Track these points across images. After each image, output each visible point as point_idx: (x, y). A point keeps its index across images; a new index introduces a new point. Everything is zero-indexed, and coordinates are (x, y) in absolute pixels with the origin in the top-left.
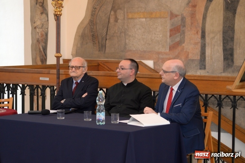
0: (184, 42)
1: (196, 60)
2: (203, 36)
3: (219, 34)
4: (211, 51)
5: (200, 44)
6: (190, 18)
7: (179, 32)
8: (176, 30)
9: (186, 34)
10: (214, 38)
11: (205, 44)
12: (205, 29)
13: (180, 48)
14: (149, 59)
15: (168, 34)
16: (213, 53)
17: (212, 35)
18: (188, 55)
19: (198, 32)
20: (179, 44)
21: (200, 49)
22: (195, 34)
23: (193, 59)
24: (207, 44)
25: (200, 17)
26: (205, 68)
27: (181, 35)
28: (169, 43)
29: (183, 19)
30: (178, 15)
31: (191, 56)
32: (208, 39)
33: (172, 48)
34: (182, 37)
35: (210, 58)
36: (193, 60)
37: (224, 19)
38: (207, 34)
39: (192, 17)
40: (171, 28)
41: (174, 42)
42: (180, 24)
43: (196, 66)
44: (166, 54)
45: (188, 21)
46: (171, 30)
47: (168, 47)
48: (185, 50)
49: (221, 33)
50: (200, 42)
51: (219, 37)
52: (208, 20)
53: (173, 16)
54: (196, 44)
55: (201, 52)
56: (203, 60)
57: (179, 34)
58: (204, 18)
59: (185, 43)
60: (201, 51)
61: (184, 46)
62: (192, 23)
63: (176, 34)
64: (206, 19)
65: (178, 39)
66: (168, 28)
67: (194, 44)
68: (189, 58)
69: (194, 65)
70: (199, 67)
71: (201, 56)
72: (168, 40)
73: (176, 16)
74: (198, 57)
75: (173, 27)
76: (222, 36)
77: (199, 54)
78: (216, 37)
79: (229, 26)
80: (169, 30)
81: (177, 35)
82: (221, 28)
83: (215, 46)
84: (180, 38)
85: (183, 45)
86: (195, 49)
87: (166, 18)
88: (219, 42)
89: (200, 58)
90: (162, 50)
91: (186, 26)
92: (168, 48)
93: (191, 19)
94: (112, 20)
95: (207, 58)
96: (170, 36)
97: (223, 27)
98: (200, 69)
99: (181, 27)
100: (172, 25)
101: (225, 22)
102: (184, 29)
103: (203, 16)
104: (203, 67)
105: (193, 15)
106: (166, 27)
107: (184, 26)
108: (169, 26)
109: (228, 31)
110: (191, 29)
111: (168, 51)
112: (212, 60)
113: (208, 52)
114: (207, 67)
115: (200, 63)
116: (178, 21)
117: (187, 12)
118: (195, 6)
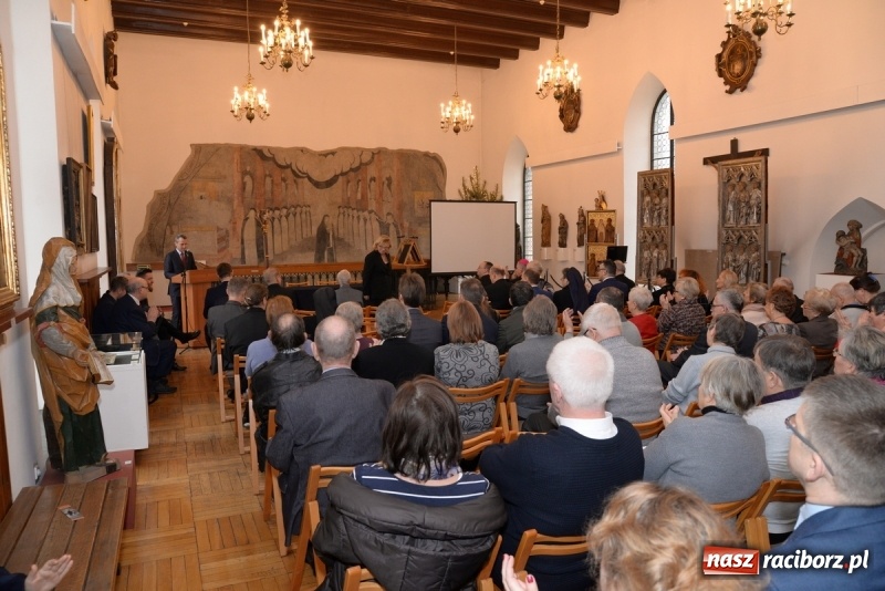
1: (238, 258)
2: (242, 242)
5: (240, 248)
7: (225, 240)
8: (221, 239)
9: (229, 242)
12: (243, 239)
13: (226, 251)
14: (202, 259)
15: (216, 242)
16: (250, 253)
17: (248, 242)
18: (232, 255)
19: (239, 240)
20: (225, 248)
22: (236, 242)
23: (236, 258)
24: (245, 248)
25: (239, 230)
26: (245, 263)
27: (226, 243)
28: (217, 249)
29: (227, 232)
30: (223, 229)
31: (234, 256)
32: (246, 245)
33: (219, 251)
35: (248, 256)
37: (256, 231)
38: (245, 242)
41: (221, 248)
42: (225, 235)
44: (215, 255)
45: (231, 233)
48: (229, 252)
49: (255, 240)
50: (241, 246)
51: (254, 243)
52: (245, 232)
53: (218, 229)
54: (238, 248)
56: (243, 258)
58: (242, 231)
59: (230, 247)
60: (241, 252)
62: (234, 235)
65: (224, 245)
67: (236, 249)
71: (242, 256)
72: (217, 246)
74: (240, 257)
77: (240, 254)
78: (251, 244)
80: (217, 239)
81: (223, 242)
82: (254, 237)
83: (251, 249)
84: (226, 245)
85: (228, 249)
86: (237, 251)
87: (214, 231)
88: (254, 246)
90: (213, 253)
91: (230, 236)
92: (217, 252)
93: (233, 232)
94: (168, 233)
95: (246, 257)
96: (218, 243)
97: (256, 237)
99: (226, 237)
100: (219, 236)
102: (228, 238)
103: (242, 229)
105: (234, 229)
106: (214, 237)
107: (228, 236)
108: (217, 237)
110: (233, 238)
113: (247, 252)
115: (241, 260)
116: (223, 233)
117: (229, 227)
118: (235, 223)
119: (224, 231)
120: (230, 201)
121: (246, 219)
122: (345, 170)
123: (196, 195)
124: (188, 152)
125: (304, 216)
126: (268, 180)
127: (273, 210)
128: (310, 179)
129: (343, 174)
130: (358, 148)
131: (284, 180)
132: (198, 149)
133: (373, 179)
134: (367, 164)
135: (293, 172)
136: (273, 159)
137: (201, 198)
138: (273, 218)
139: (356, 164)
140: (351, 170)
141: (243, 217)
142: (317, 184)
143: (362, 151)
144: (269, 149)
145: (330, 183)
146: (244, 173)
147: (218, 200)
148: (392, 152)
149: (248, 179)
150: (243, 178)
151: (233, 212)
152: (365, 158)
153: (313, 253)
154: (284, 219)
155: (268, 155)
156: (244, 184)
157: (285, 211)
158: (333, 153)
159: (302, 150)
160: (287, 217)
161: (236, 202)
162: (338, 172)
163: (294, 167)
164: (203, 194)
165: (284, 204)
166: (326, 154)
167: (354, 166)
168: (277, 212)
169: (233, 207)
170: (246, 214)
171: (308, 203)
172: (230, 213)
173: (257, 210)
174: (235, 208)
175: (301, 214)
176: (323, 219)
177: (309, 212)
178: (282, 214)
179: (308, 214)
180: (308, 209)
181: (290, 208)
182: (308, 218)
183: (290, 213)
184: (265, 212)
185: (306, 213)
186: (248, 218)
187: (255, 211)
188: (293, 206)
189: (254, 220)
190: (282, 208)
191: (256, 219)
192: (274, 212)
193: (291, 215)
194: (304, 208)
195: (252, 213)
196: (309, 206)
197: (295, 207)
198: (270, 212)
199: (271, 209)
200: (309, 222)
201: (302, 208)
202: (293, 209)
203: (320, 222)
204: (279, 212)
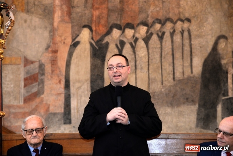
0: (43, 93)
1: (58, 113)
3: (86, 84)
4: (77, 102)
5: (63, 95)
6: (50, 65)
7: (37, 81)
8: (32, 79)
9: (45, 84)
10: (80, 88)
11: (69, 95)
12: (69, 78)
13: (37, 100)
15: (22, 84)
16: (79, 105)
17: (77, 85)
18: (49, 108)
19: (61, 81)
20: (36, 95)
21: (63, 100)
22: (57, 83)
23: (55, 112)
24: (72, 95)
25: (62, 64)
26: (70, 123)
27: (39, 85)
28: (24, 95)
29: (41, 66)
30: (35, 62)
31: (52, 109)
32: (73, 90)
33: (28, 100)
34: (40, 86)
35: (76, 111)
36: (55, 114)
37: (91, 67)
38: (71, 83)
39: (53, 64)
40: (26, 77)
41: (30, 93)
42: (37, 72)
43: (59, 120)
44: (19, 107)
45: (48, 68)
46: (25, 79)
47: (23, 99)
48: (44, 102)
49: (89, 82)
50: (64, 92)
53: (27, 62)
54: (59, 94)
55: (65, 104)
56: (67, 113)
57: (37, 83)
59: (45, 93)
60: (65, 102)
61: (43, 98)
62: (53, 71)
63: (32, 83)
64: (70, 66)
65: (35, 90)
66: (22, 76)
67: (55, 95)
68: (50, 112)
69: (57, 119)
70: (63, 121)
71: (65, 108)
72: (23, 91)
73: (32, 62)
74: (61, 110)
75: (28, 76)
76: (89, 85)
77: (63, 106)
78: (83, 87)
79: (98, 75)
80: (23, 79)
81: (34, 84)
82: (88, 76)
83: (81, 96)
84: (38, 89)
85: (42, 96)
86: (57, 100)
87: (19, 64)
88: (86, 92)
89: (64, 111)
90: (15, 103)
91: (46, 74)
92: (23, 101)
93: (52, 66)
95: (72, 111)
96: (25, 86)
97: (91, 76)
98: (65, 123)
99: (39, 75)
100: (27, 73)
101: (92, 70)
102: (42, 77)
103: (67, 63)
104: (68, 121)
105: (54, 62)
106: (19, 75)
107: (43, 74)
108: (23, 74)
109: (97, 80)
110: (52, 77)
111: (22, 103)
112: (79, 113)
114: (73, 121)
115: (64, 117)
116: (34, 68)
117: (46, 58)
118: (55, 52)
119: (37, 65)
120: (47, 13)
121: (75, 44)
125: (177, 38)
127: (122, 28)
138: (122, 43)
141: (69, 41)
151: (53, 31)
153: (195, 108)
154: (141, 44)
157: (143, 30)
160: (147, 40)
161: (57, 15)
165: (141, 17)
168: (129, 32)
169: (52, 24)
170: (75, 36)
171: (187, 15)
172: (46, 34)
173: (94, 28)
174: (56, 24)
175: (172, 34)
176: (216, 44)
177: (189, 31)
178: (137, 35)
179: (186, 34)
180: (186, 25)
181: (154, 23)
182: (187, 42)
183: (152, 34)
184: (109, 32)
185: (182, 33)
186: (78, 43)
187: (91, 30)
188: (159, 21)
189: (88, 46)
190: (138, 25)
191: (91, 44)
192: (123, 32)
193: (155, 37)
194: (179, 23)
195: (85, 35)
196: (189, 20)
197: (163, 23)
198: (116, 33)
199: (119, 27)
200: (187, 48)
201: (175, 23)
202: (158, 26)
203: (209, 49)
204: (133, 31)
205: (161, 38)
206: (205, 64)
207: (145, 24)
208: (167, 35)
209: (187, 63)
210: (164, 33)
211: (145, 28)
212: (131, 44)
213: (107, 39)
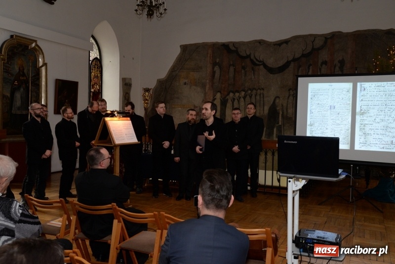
53: (194, 107)
119: (198, 108)
120: (203, 86)
122: (297, 56)
123: (183, 81)
124: (178, 51)
125: (258, 97)
126: (232, 69)
127: (234, 92)
128: (265, 66)
129: (294, 60)
130: (311, 35)
131: (244, 68)
132: (184, 48)
133: (325, 63)
134: (319, 49)
135: (252, 61)
136: (236, 52)
137: (185, 84)
138: (234, 99)
139: (309, 49)
140: (303, 56)
142: (271, 70)
143: (315, 37)
144: (234, 44)
145: (282, 69)
146: (214, 64)
147: (196, 85)
148: (348, 35)
149: (217, 69)
150: (213, 68)
151: (205, 94)
152: (319, 43)
154: (242, 99)
155: (233, 49)
156: (214, 73)
157: (243, 93)
158: (286, 42)
159: (261, 42)
160: (244, 98)
161: (208, 86)
162: (290, 59)
163: (252, 57)
164: (186, 81)
166: (280, 44)
167: (305, 53)
168: (237, 94)
169: (205, 91)
170: (214, 96)
171: (262, 87)
172: (203, 95)
173: (222, 92)
174: (207, 91)
175: (256, 95)
176: (275, 100)
177: (263, 94)
178: (240, 96)
179: (262, 95)
180: (262, 91)
181: (248, 90)
182: (262, 99)
183: (247, 95)
184: (228, 94)
185: (260, 95)
186: (215, 99)
187: (221, 93)
188: (250, 89)
189: (219, 101)
190: (241, 91)
191: (221, 99)
192: (235, 94)
193: (248, 96)
194: (259, 90)
195: (218, 95)
196: (263, 89)
197: (252, 90)
198: (231, 95)
199: (233, 92)
200: (262, 102)
201: (257, 90)
202: (249, 92)
203: (272, 103)
204: (239, 94)
205: (251, 97)
206: (269, 110)
207: (244, 91)
208: (254, 96)
209: (262, 109)
210: (252, 95)
211: (244, 92)
212: (238, 99)
213: (227, 97)
